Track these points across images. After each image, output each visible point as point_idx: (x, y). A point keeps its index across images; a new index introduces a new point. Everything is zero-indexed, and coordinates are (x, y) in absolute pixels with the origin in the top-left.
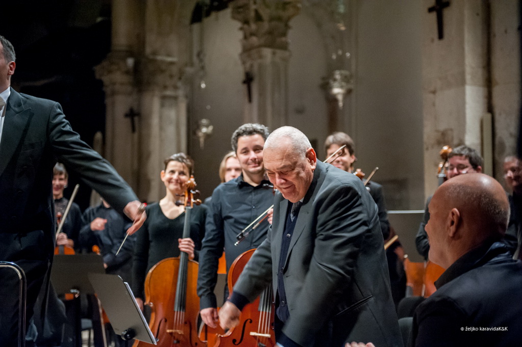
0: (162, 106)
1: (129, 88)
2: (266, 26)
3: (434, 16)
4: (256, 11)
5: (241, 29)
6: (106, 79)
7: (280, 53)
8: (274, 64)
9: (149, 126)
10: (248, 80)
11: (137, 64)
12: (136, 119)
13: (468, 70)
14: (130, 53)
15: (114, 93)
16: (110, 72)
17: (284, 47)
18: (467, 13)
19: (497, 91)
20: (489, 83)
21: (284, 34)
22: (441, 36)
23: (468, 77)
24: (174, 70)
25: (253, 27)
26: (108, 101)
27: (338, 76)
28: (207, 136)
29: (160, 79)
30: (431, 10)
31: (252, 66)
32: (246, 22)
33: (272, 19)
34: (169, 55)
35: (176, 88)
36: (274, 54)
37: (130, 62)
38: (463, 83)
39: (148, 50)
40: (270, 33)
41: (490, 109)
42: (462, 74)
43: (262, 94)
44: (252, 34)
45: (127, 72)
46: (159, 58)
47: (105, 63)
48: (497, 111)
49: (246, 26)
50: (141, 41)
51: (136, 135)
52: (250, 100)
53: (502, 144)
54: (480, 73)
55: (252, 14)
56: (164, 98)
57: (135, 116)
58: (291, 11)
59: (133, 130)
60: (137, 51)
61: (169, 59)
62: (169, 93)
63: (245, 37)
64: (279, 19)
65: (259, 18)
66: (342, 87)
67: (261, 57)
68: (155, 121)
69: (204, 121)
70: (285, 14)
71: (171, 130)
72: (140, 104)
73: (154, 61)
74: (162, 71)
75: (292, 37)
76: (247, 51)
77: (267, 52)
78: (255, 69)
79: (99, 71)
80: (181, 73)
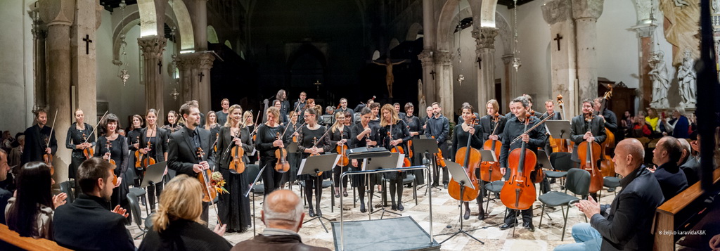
0: (444, 69)
1: (431, 63)
2: (486, 40)
3: (556, 41)
4: (482, 34)
5: (476, 41)
6: (422, 60)
7: (491, 50)
8: (489, 54)
9: (439, 77)
10: (479, 60)
11: (434, 54)
13: (570, 62)
14: (431, 50)
15: (425, 65)
16: (424, 57)
17: (493, 48)
18: (569, 42)
19: (579, 71)
20: (577, 67)
21: (493, 43)
22: (559, 49)
23: (570, 65)
24: (448, 55)
25: (481, 40)
26: (423, 68)
27: (516, 60)
28: (462, 81)
29: (443, 59)
30: (555, 39)
31: (480, 55)
32: (478, 39)
33: (488, 37)
34: (446, 50)
35: (449, 62)
36: (489, 50)
37: (432, 53)
38: (568, 67)
39: (438, 48)
40: (487, 42)
41: (577, 77)
42: (568, 64)
43: (485, 66)
44: (480, 43)
45: (430, 57)
46: (442, 51)
47: (422, 54)
48: (580, 78)
50: (435, 45)
51: (434, 80)
52: (480, 68)
53: (582, 90)
54: (574, 64)
55: (480, 36)
56: (444, 66)
57: (434, 73)
58: (495, 34)
60: (434, 49)
62: (446, 64)
63: (478, 44)
64: (491, 37)
65: (483, 37)
66: (517, 64)
67: (484, 51)
68: (441, 75)
69: (461, 76)
70: (493, 35)
71: (447, 78)
72: (435, 69)
73: (440, 52)
74: (443, 56)
75: (496, 44)
76: (478, 49)
77: (486, 50)
78: (482, 56)
79: (420, 57)
80: (451, 56)
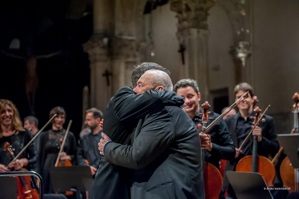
0: (126, 68)
1: (105, 58)
2: (193, 14)
4: (186, 5)
5: (177, 17)
6: (90, 52)
7: (202, 31)
8: (198, 38)
9: (118, 81)
10: (182, 50)
11: (110, 42)
12: (110, 77)
14: (105, 35)
15: (95, 61)
16: (93, 47)
17: (205, 27)
21: (205, 19)
24: (134, 45)
25: (185, 15)
26: (92, 66)
27: (241, 45)
29: (125, 51)
31: (184, 41)
32: (180, 12)
33: (197, 10)
34: (130, 35)
35: (135, 56)
36: (199, 32)
37: (106, 40)
39: (117, 32)
40: (196, 18)
43: (191, 59)
44: (184, 20)
45: (104, 47)
46: (124, 37)
47: (89, 42)
49: (180, 15)
50: (112, 27)
51: (110, 88)
52: (183, 62)
55: (184, 7)
56: (127, 63)
57: (109, 75)
58: (209, 4)
59: (108, 84)
60: (110, 33)
61: (130, 38)
62: (131, 59)
63: (180, 22)
64: (202, 9)
65: (188, 9)
66: (244, 53)
67: (190, 34)
68: (122, 78)
70: (205, 6)
73: (121, 39)
74: (126, 46)
75: (210, 21)
76: (181, 31)
77: (194, 31)
79: (86, 47)
80: (138, 46)
